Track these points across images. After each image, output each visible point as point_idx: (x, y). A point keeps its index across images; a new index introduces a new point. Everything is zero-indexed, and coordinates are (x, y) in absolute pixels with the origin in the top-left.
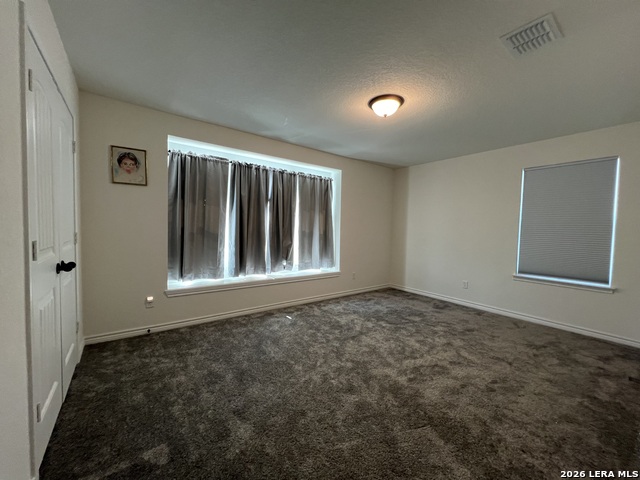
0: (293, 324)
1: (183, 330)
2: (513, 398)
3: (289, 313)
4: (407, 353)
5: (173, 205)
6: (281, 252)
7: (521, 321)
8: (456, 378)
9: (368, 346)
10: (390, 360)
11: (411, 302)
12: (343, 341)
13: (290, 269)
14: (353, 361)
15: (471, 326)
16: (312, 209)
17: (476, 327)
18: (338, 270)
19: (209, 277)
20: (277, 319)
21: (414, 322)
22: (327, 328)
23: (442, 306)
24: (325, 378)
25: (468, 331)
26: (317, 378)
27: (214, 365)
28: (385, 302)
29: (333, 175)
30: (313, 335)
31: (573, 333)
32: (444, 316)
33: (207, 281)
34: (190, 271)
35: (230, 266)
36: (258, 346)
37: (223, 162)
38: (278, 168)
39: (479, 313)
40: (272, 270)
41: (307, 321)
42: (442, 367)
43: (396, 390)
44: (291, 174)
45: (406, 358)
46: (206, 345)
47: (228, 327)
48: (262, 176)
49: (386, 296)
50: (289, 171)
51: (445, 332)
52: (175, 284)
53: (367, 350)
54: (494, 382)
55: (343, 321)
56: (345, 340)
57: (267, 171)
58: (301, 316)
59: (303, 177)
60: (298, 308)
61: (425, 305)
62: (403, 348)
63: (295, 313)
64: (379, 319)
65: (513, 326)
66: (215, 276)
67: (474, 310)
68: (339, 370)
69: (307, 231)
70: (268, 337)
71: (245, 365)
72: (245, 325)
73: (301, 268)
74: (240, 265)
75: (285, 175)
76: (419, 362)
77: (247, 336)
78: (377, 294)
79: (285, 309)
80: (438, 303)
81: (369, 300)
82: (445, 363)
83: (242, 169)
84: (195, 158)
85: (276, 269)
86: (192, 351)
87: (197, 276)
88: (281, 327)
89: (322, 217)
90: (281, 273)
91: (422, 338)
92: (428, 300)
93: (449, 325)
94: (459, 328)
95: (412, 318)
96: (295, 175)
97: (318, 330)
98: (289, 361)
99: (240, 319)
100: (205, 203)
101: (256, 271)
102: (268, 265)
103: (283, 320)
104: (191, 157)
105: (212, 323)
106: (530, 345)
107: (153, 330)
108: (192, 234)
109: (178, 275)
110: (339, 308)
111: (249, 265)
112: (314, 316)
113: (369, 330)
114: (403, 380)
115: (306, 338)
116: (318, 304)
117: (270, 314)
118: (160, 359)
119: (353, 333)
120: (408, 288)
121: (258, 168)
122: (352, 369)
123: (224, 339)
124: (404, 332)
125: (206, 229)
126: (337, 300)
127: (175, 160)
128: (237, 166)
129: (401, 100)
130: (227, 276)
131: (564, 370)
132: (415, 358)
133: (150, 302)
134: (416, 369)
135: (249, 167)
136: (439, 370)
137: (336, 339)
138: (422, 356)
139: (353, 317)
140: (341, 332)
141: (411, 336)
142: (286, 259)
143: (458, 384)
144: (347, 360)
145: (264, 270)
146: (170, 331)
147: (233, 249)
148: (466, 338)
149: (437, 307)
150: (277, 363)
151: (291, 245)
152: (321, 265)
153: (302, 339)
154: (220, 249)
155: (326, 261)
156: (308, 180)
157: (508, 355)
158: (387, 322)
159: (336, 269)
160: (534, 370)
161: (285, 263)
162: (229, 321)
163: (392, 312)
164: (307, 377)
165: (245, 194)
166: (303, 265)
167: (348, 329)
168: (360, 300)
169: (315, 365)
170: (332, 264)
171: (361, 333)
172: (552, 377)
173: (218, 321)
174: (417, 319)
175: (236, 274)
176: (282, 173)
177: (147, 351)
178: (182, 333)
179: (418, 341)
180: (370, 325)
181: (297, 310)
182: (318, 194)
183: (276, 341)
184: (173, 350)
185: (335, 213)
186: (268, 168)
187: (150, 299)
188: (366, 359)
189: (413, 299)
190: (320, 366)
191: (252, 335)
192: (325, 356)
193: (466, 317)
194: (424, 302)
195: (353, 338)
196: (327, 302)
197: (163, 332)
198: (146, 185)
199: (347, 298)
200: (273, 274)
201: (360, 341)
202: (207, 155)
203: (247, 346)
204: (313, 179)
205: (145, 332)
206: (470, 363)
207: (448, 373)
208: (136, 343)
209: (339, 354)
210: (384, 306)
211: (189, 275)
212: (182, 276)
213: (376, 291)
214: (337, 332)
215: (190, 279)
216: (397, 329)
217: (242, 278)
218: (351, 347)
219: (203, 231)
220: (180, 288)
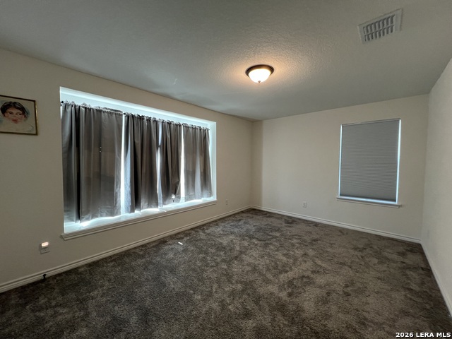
0: (185, 250)
1: (82, 269)
2: (364, 300)
3: (180, 239)
4: (279, 268)
5: (67, 151)
6: (171, 188)
7: (344, 229)
8: (320, 287)
9: (249, 265)
10: (269, 276)
11: (268, 219)
12: (228, 262)
13: (178, 201)
14: (241, 283)
15: (315, 237)
16: (194, 152)
17: (318, 237)
18: (215, 199)
19: (107, 215)
20: (171, 247)
21: (276, 237)
22: (213, 251)
23: (291, 221)
24: (223, 305)
25: (315, 240)
26: (215, 306)
27: (116, 308)
28: (251, 221)
29: (210, 125)
30: (204, 260)
31: (376, 235)
32: (295, 230)
33: (105, 220)
34: (88, 212)
35: (126, 204)
36: (157, 278)
37: (117, 114)
38: (166, 120)
39: (316, 224)
40: (164, 204)
41: (196, 246)
42: (308, 277)
43: (281, 307)
44: (177, 125)
45: (281, 272)
46: (107, 283)
47: (127, 260)
48: (153, 126)
49: (251, 215)
50: (176, 122)
51: (300, 244)
52: (73, 226)
53: (250, 268)
54: (347, 286)
55: (225, 241)
56: (230, 261)
57: (157, 122)
58: (189, 241)
59: (187, 127)
60: (186, 233)
61: (279, 221)
62: (276, 263)
63: (185, 239)
64: (251, 237)
65: (339, 233)
66: (112, 214)
67: (312, 222)
68: (233, 294)
69: (191, 170)
70: (166, 267)
71: (148, 301)
72: (142, 257)
73: (187, 200)
74: (136, 202)
75: (172, 126)
76: (290, 275)
77: (146, 268)
78: (244, 215)
79: (176, 235)
80: (288, 219)
81: (240, 220)
82: (309, 273)
83: (134, 120)
84: (90, 109)
85: (167, 202)
86: (92, 294)
87: (94, 216)
88: (175, 254)
89: (202, 158)
90: (171, 206)
91: (286, 252)
92: (280, 217)
93: (300, 237)
94: (308, 239)
95: (274, 234)
96: (180, 125)
97: (206, 253)
98: (188, 290)
99: (137, 251)
100: (100, 149)
101: (149, 206)
102: (160, 200)
103: (176, 246)
104: (86, 108)
105: (110, 257)
106: (356, 249)
107: (48, 274)
108: (88, 179)
109: (75, 218)
110: (218, 230)
111: (143, 202)
112: (201, 239)
113: (246, 248)
114: (283, 295)
115: (199, 263)
116: (201, 227)
117: (163, 242)
118: (58, 309)
119: (236, 253)
120: (265, 208)
121: (149, 120)
122: (243, 291)
123: (125, 274)
124: (272, 247)
125: (102, 173)
126: (216, 223)
127: (69, 110)
128: (130, 118)
129: (272, 69)
130: (124, 212)
131: (384, 267)
132: (287, 272)
133: (45, 248)
134: (291, 283)
135: (141, 118)
136: (306, 280)
137: (224, 261)
138: (291, 269)
139: (232, 237)
140: (225, 253)
141: (277, 250)
142: (175, 194)
143: (324, 292)
144: (237, 282)
145: (157, 205)
146: (68, 273)
147: (129, 189)
148: (314, 247)
149: (287, 222)
150: (177, 294)
151: (178, 182)
152: (202, 196)
153: (195, 264)
154: (116, 190)
155: (205, 192)
156: (191, 130)
157: (346, 259)
158: (258, 239)
159: (213, 198)
160: (366, 270)
161: (173, 197)
162: (127, 254)
163: (259, 229)
164: (207, 306)
165: (138, 142)
166: (188, 197)
167: (230, 250)
168: (233, 221)
169: (211, 292)
170: (211, 195)
171: (241, 252)
172: (379, 275)
173: (117, 254)
174: (278, 234)
175: (132, 211)
176: (169, 123)
177: (42, 301)
178: (81, 274)
179: (284, 255)
180: (246, 244)
181: (186, 236)
182: (198, 140)
183: (172, 271)
184: (72, 296)
185: (212, 155)
186: (157, 119)
187: (45, 244)
188: (251, 279)
189: (269, 217)
190: (216, 292)
191: (151, 267)
192: (218, 281)
193: (309, 229)
194: (278, 218)
195: (236, 258)
196: (208, 225)
197: (60, 275)
198: (36, 134)
199: (223, 219)
200: (164, 206)
201: (242, 261)
202: (102, 107)
203: (147, 280)
204: (194, 129)
205: (41, 277)
206: (325, 272)
207: (314, 283)
208: (29, 292)
209: (229, 277)
210: (252, 224)
211: (87, 216)
212: (79, 217)
213: (243, 212)
214: (222, 253)
215: (88, 219)
216: (266, 246)
217: (137, 213)
218: (236, 268)
219: (99, 175)
220: (77, 230)
